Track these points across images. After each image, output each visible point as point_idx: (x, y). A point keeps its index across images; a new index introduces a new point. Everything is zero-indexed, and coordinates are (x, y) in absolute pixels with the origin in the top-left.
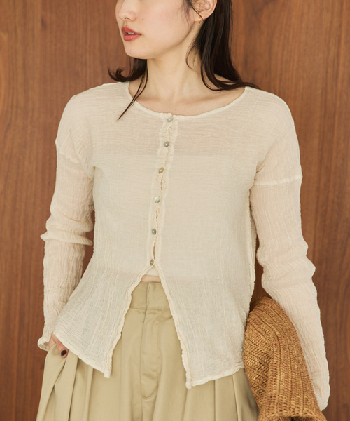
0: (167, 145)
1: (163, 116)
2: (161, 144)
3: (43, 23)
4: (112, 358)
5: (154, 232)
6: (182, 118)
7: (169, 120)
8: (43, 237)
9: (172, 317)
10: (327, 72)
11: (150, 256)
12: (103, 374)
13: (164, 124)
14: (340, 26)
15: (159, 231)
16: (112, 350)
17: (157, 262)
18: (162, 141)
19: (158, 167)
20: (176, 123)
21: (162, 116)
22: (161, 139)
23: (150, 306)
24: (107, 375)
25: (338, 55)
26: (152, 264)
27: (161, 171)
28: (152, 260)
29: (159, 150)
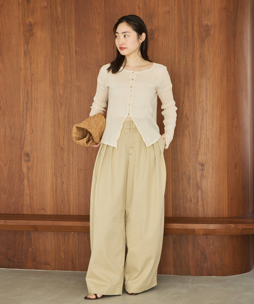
0: (133, 80)
4: (117, 143)
6: (136, 72)
7: (133, 73)
8: (91, 107)
11: (128, 112)
12: (115, 147)
13: (131, 74)
15: (131, 105)
16: (117, 141)
17: (130, 114)
18: (131, 79)
19: (130, 86)
21: (130, 71)
24: (117, 147)
27: (131, 87)
29: (130, 81)
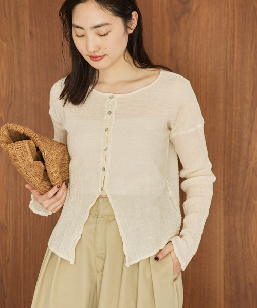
0: (110, 113)
1: (107, 95)
2: (106, 113)
3: (31, 34)
4: (75, 251)
5: (104, 169)
6: (119, 96)
7: (111, 97)
9: (115, 219)
10: (226, 58)
11: (101, 185)
12: (69, 262)
13: (108, 100)
14: (234, 26)
15: (108, 169)
16: (75, 247)
17: (106, 189)
19: (105, 128)
20: (116, 99)
22: (106, 110)
23: (101, 212)
24: (72, 262)
25: (233, 46)
26: (102, 190)
27: (107, 130)
28: (103, 188)
29: (105, 117)
